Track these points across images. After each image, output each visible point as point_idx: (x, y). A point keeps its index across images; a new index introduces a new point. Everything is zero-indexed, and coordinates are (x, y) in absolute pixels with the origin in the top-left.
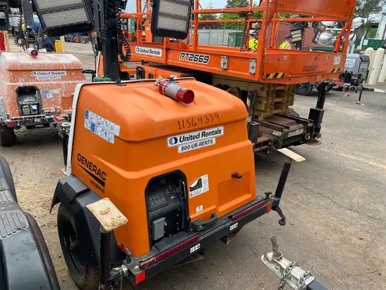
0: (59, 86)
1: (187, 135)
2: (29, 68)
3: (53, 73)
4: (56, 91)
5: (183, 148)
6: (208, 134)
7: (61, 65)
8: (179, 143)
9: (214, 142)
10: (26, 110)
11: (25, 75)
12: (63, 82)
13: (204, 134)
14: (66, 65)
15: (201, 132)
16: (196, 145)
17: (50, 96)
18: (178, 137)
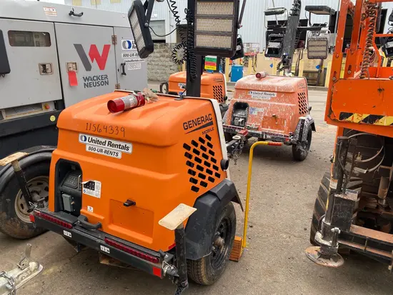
0: (265, 105)
1: (94, 138)
2: (248, 88)
3: (265, 94)
4: (261, 110)
5: (90, 148)
6: (115, 146)
7: (273, 87)
8: (87, 142)
9: (120, 156)
10: (236, 122)
11: (244, 93)
12: (270, 103)
13: (110, 144)
14: (278, 87)
15: (108, 140)
16: (101, 151)
17: (255, 113)
18: (87, 137)
